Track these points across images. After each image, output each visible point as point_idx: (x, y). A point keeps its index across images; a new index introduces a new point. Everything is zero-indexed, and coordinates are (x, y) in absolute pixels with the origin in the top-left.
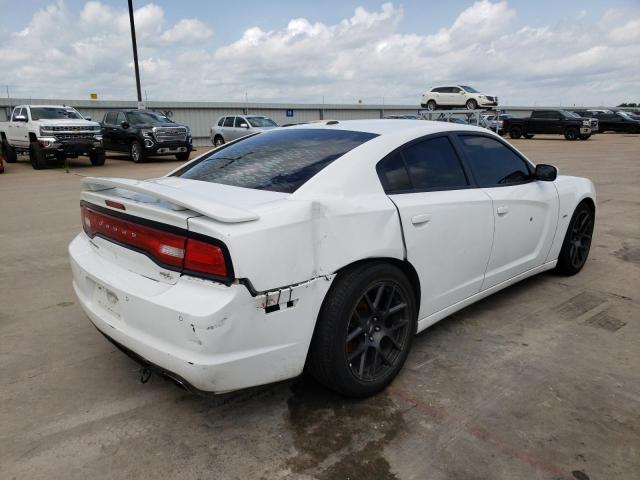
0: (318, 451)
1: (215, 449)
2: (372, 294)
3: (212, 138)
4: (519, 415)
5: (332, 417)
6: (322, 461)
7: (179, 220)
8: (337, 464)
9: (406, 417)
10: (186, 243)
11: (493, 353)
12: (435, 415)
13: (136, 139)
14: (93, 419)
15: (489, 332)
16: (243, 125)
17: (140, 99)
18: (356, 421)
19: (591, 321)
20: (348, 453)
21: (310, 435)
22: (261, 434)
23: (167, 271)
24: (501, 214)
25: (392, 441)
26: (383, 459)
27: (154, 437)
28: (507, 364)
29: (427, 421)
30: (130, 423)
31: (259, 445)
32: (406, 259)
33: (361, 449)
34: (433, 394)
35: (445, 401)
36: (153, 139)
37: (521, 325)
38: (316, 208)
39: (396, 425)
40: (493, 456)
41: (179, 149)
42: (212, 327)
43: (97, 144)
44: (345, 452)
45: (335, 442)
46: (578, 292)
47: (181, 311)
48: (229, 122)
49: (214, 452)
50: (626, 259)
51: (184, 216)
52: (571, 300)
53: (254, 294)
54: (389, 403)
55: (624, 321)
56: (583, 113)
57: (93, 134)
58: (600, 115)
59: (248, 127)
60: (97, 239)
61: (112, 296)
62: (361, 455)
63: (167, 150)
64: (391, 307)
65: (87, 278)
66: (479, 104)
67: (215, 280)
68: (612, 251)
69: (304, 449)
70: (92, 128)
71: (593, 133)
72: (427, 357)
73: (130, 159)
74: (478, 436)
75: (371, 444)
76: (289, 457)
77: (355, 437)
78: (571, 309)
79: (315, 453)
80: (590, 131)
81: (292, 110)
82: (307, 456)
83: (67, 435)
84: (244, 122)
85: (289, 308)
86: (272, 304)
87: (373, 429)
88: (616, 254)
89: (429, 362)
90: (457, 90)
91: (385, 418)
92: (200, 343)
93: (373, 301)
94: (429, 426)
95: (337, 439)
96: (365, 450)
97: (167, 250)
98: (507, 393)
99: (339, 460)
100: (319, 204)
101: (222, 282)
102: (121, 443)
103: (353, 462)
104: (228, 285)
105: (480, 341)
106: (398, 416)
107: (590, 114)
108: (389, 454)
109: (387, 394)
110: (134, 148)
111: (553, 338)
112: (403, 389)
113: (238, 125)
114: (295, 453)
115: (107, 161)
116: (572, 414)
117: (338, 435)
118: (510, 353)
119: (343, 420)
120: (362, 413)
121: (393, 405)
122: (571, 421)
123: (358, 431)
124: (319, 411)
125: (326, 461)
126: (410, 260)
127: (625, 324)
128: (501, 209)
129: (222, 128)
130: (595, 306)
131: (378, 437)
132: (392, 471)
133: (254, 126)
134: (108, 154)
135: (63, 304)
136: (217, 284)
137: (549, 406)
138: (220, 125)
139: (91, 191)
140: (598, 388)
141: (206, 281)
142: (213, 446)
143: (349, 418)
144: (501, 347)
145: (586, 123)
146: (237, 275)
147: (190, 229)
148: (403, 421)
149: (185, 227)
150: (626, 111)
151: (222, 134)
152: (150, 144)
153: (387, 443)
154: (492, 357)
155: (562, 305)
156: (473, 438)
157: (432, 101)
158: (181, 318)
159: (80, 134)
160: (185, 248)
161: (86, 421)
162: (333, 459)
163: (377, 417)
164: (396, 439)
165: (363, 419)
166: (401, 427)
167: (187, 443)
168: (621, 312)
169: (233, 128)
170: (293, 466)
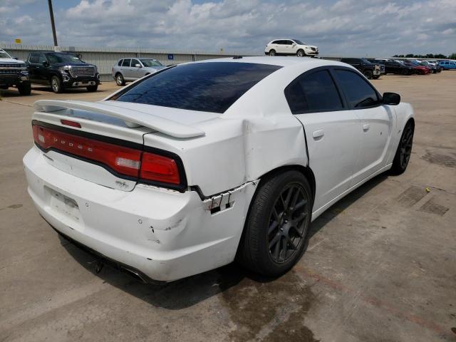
0: (252, 324)
1: (167, 327)
2: (285, 195)
3: (114, 76)
4: (398, 285)
5: (256, 294)
6: (258, 333)
7: (136, 136)
8: (270, 334)
9: (313, 290)
10: (142, 155)
11: (363, 235)
12: (336, 287)
13: (55, 75)
14: (57, 306)
15: (354, 218)
16: (137, 65)
17: (56, 44)
18: (276, 296)
19: (424, 208)
20: (277, 324)
21: (242, 310)
22: (202, 312)
23: (122, 180)
24: (365, 130)
25: (308, 312)
26: (305, 327)
27: (113, 319)
28: (376, 243)
29: (331, 293)
30: (90, 308)
31: (203, 322)
32: (308, 166)
33: (286, 320)
34: (329, 270)
35: (339, 275)
36: (69, 75)
37: (377, 213)
38: (245, 126)
39: (308, 298)
40: (390, 320)
41: (89, 83)
42: (170, 229)
43: (24, 78)
44: (273, 323)
45: (264, 315)
46: (407, 186)
47: (140, 214)
48: (126, 63)
49: (166, 330)
50: (431, 161)
51: (140, 133)
52: (405, 193)
53: (203, 198)
54: (297, 279)
55: (446, 206)
56: (372, 61)
57: (21, 70)
58: (384, 62)
59: (141, 67)
60: (52, 153)
61: (71, 202)
62: (288, 325)
63: (80, 84)
64: (297, 203)
65: (45, 186)
66: (306, 53)
67: (169, 188)
68: (421, 156)
69: (240, 323)
70: (19, 65)
71: (382, 74)
72: (316, 240)
73: (51, 90)
74: (373, 303)
75: (292, 315)
76: (230, 331)
77: (279, 310)
78: (407, 199)
79: (250, 326)
80: (379, 73)
81: (172, 55)
82: (245, 329)
83: (35, 322)
84: (138, 63)
85: (228, 209)
86: (216, 206)
87: (291, 302)
88: (424, 158)
89: (318, 244)
90: (290, 43)
91: (297, 292)
92: (159, 242)
93: (285, 199)
94: (334, 297)
95: (264, 312)
96: (290, 321)
97: (122, 162)
98: (383, 266)
99: (271, 331)
100: (248, 122)
101: (175, 189)
102: (84, 327)
103: (283, 331)
104: (182, 191)
105: (351, 225)
106: (307, 290)
107: (377, 61)
108: (309, 322)
109: (294, 272)
110: (54, 82)
111: (401, 222)
112: (305, 267)
113: (133, 65)
114: (234, 327)
115: (32, 91)
116: (435, 281)
117: (264, 309)
118: (375, 235)
119: (265, 295)
120: (279, 288)
121: (301, 281)
122: (437, 287)
123: (279, 305)
124: (245, 288)
125: (261, 332)
126: (310, 166)
127: (448, 210)
128: (365, 126)
129: (122, 67)
130: (423, 196)
131: (297, 309)
132: (316, 337)
133: (145, 66)
134: (33, 86)
135: (14, 207)
136: (171, 191)
137: (417, 276)
138: (119, 65)
139: (44, 112)
140: (447, 259)
141: (161, 188)
142: (164, 325)
143: (270, 294)
144: (367, 230)
145: (377, 67)
146: (190, 183)
147: (146, 144)
148: (312, 293)
149: (141, 142)
150: (399, 60)
151: (121, 71)
152: (67, 79)
153: (305, 313)
154: (363, 238)
155: (400, 196)
156: (370, 306)
157: (272, 50)
158: (140, 221)
159: (9, 70)
160: (141, 160)
161: (49, 309)
162: (266, 331)
163: (291, 291)
164: (311, 309)
165: (281, 294)
166: (313, 299)
167: (142, 323)
168: (442, 201)
169: (130, 68)
170: (235, 338)
